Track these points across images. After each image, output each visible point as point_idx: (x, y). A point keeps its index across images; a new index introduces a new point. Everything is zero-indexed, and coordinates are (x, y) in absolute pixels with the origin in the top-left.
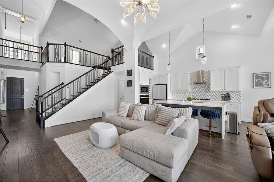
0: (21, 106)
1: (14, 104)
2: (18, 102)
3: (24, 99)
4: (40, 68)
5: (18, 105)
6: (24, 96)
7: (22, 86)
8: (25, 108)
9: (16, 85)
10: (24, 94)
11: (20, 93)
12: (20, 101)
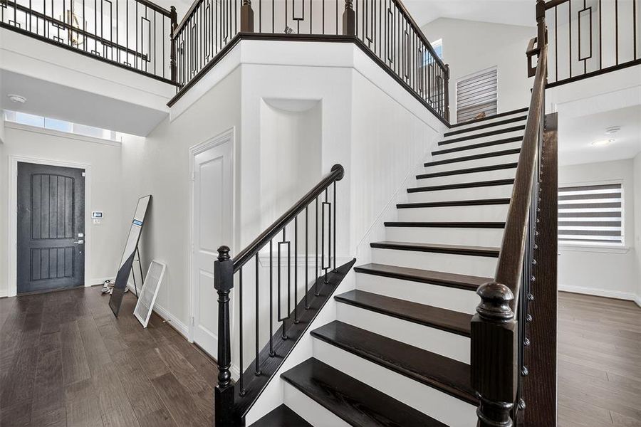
0: (73, 275)
1: (45, 269)
2: (61, 262)
3: (82, 247)
4: (167, 110)
5: (61, 274)
6: (83, 238)
7: (77, 200)
8: (88, 283)
9: (52, 194)
10: (83, 232)
11: (68, 227)
12: (69, 258)
